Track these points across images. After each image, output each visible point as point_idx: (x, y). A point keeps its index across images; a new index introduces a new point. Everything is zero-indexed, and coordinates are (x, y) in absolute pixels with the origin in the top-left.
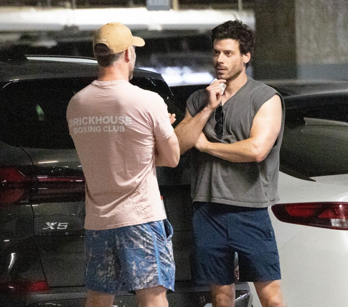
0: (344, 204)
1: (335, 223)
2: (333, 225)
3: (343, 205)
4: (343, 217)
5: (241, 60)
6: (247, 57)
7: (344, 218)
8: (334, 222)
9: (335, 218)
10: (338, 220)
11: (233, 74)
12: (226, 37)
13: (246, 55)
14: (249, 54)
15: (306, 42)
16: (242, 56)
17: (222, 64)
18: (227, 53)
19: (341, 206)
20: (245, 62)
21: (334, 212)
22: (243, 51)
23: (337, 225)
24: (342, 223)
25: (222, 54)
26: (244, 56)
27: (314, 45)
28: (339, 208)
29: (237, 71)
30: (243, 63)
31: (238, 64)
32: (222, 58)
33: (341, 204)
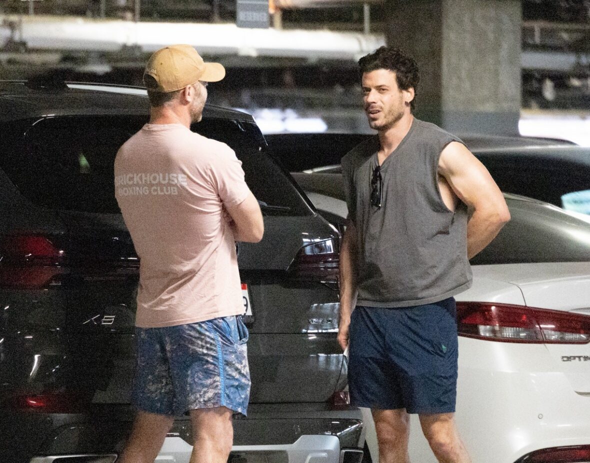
0: (498, 306)
1: (485, 331)
2: (482, 334)
3: (496, 306)
4: (496, 323)
5: (401, 98)
6: (409, 94)
7: (497, 325)
8: (483, 330)
9: (485, 324)
10: (488, 327)
11: (390, 118)
12: (377, 67)
13: (409, 92)
14: (411, 90)
15: (455, 81)
16: (401, 92)
17: (374, 104)
18: (381, 89)
19: (493, 308)
20: (407, 101)
21: (484, 316)
22: (403, 86)
23: (488, 335)
24: (494, 331)
25: (373, 91)
26: (405, 92)
27: (467, 85)
28: (491, 310)
29: (396, 114)
30: (404, 103)
31: (397, 103)
32: (373, 97)
33: (493, 305)
